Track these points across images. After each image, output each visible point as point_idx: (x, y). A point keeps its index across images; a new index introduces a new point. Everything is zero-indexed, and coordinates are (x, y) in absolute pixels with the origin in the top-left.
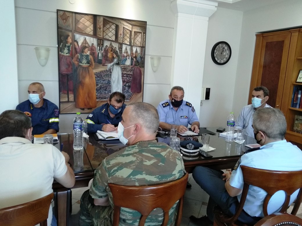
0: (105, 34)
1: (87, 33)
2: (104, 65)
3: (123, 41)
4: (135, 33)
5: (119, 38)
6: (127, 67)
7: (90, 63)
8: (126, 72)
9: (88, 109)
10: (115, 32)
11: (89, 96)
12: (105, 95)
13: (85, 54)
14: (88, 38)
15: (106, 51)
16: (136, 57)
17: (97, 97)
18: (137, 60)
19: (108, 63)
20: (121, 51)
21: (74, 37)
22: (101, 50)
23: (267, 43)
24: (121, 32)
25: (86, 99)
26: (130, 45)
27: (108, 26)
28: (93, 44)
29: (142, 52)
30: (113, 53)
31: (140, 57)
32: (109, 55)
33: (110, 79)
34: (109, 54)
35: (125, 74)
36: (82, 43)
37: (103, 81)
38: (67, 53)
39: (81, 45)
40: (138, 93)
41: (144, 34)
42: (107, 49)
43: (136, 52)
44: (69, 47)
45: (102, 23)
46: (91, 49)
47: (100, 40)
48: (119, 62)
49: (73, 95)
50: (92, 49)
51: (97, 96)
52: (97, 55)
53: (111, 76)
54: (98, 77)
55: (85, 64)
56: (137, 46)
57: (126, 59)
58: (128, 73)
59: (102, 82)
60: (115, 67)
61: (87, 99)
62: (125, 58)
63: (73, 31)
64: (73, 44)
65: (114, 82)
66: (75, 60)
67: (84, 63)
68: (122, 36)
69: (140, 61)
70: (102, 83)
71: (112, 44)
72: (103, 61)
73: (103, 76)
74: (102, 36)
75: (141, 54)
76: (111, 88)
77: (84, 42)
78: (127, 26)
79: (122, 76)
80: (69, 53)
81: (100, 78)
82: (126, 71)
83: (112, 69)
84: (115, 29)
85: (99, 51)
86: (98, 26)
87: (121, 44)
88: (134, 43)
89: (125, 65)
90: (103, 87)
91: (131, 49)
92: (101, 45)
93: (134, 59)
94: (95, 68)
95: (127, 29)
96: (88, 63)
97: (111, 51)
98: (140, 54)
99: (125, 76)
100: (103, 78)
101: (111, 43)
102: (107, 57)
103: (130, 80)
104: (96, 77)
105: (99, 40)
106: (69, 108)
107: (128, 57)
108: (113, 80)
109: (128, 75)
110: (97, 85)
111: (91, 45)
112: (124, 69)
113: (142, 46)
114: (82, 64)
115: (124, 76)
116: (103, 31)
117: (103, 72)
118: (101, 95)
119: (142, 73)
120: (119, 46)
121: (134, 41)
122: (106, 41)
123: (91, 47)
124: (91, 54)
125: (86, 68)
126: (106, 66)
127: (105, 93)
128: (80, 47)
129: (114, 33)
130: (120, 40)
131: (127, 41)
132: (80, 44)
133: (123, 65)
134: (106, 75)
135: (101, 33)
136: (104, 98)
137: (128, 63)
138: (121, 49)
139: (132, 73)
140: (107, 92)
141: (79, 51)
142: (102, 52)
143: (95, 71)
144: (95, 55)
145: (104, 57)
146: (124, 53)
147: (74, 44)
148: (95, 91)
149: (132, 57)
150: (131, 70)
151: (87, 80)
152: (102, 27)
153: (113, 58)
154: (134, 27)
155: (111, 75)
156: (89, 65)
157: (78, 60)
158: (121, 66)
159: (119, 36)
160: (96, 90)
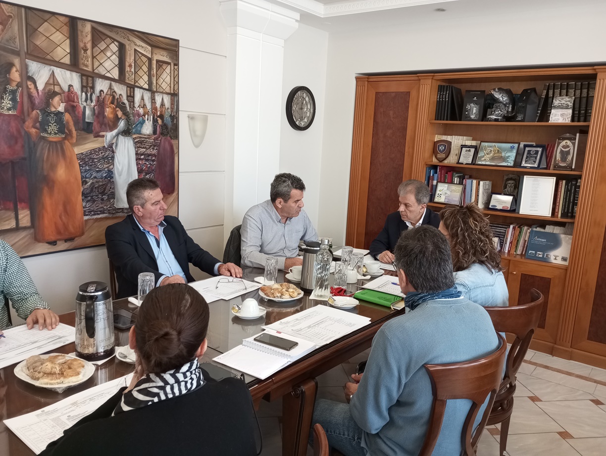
0: (96, 64)
1: (57, 60)
2: (97, 136)
3: (136, 82)
4: (158, 65)
5: (127, 74)
6: (145, 138)
7: (66, 131)
8: (144, 150)
9: (66, 241)
10: (117, 59)
11: (66, 211)
12: (101, 206)
13: (53, 109)
14: (58, 72)
15: (101, 103)
16: (161, 117)
17: (85, 211)
18: (165, 122)
19: (107, 132)
20: (132, 103)
21: (25, 68)
22: (89, 101)
23: (377, 93)
24: (130, 59)
25: (60, 217)
26: (150, 90)
27: (102, 45)
28: (70, 86)
29: (174, 106)
30: (116, 108)
31: (171, 115)
32: (108, 112)
33: (112, 167)
34: (107, 109)
35: (142, 155)
36: (46, 84)
37: (98, 172)
38: (9, 109)
39: (44, 89)
40: (169, 194)
41: (176, 67)
42: (103, 99)
43: (162, 105)
44: (13, 92)
45: (89, 37)
46: (68, 97)
47: (88, 76)
48: (128, 127)
49: (28, 212)
50: (70, 98)
51: (84, 208)
52: (81, 113)
53: (113, 160)
54: (86, 164)
55: (55, 134)
56: (162, 93)
57: (144, 121)
58: (148, 152)
59: (94, 174)
60: (121, 138)
61: (63, 217)
62: (141, 118)
63: (23, 54)
64: (24, 86)
65: (120, 175)
66: (31, 125)
67: (52, 133)
68: (133, 70)
69: (170, 124)
70: (95, 177)
71: (112, 88)
72: (96, 126)
73: (96, 160)
74: (90, 69)
75: (172, 108)
76: (114, 188)
77: (51, 81)
78: (143, 47)
79: (136, 160)
80: (14, 108)
81: (91, 166)
82: (143, 148)
83: (115, 144)
84: (117, 53)
85: (85, 104)
86: (81, 45)
87: (132, 88)
88: (158, 86)
89: (141, 134)
90: (98, 187)
91: (152, 100)
92: (88, 88)
93: (160, 121)
94: (77, 144)
95: (143, 55)
96: (61, 130)
97: (112, 103)
98: (170, 110)
99: (142, 160)
100: (96, 167)
101: (111, 85)
102: (104, 117)
103: (154, 168)
104: (80, 165)
105: (84, 78)
106: (20, 242)
107: (146, 116)
108: (118, 169)
109: (149, 155)
110: (84, 182)
111: (66, 89)
112: (139, 144)
113: (172, 92)
114: (48, 133)
115: (140, 159)
116: (93, 57)
117: (97, 152)
118: (94, 205)
119: (176, 151)
120: (128, 92)
121: (157, 80)
122: (100, 79)
123: (66, 94)
124: (66, 110)
125: (56, 145)
126: (103, 136)
127: (102, 200)
128: (40, 93)
129: (117, 62)
130: (128, 78)
131: (143, 82)
132: (41, 86)
133: (138, 133)
134: (103, 158)
135: (88, 61)
136: (101, 211)
137: (147, 129)
138: (132, 98)
139: (155, 152)
140: (105, 197)
141: (39, 103)
142: (93, 104)
143: (78, 150)
144: (76, 113)
145: (97, 117)
146: (139, 107)
147: (27, 86)
148: (80, 197)
149: (156, 117)
150: (154, 145)
151: (61, 173)
152: (89, 46)
153: (117, 119)
154: (156, 51)
155: (113, 158)
156: (64, 136)
157: (38, 124)
158: (134, 136)
159: (128, 69)
160: (82, 195)
